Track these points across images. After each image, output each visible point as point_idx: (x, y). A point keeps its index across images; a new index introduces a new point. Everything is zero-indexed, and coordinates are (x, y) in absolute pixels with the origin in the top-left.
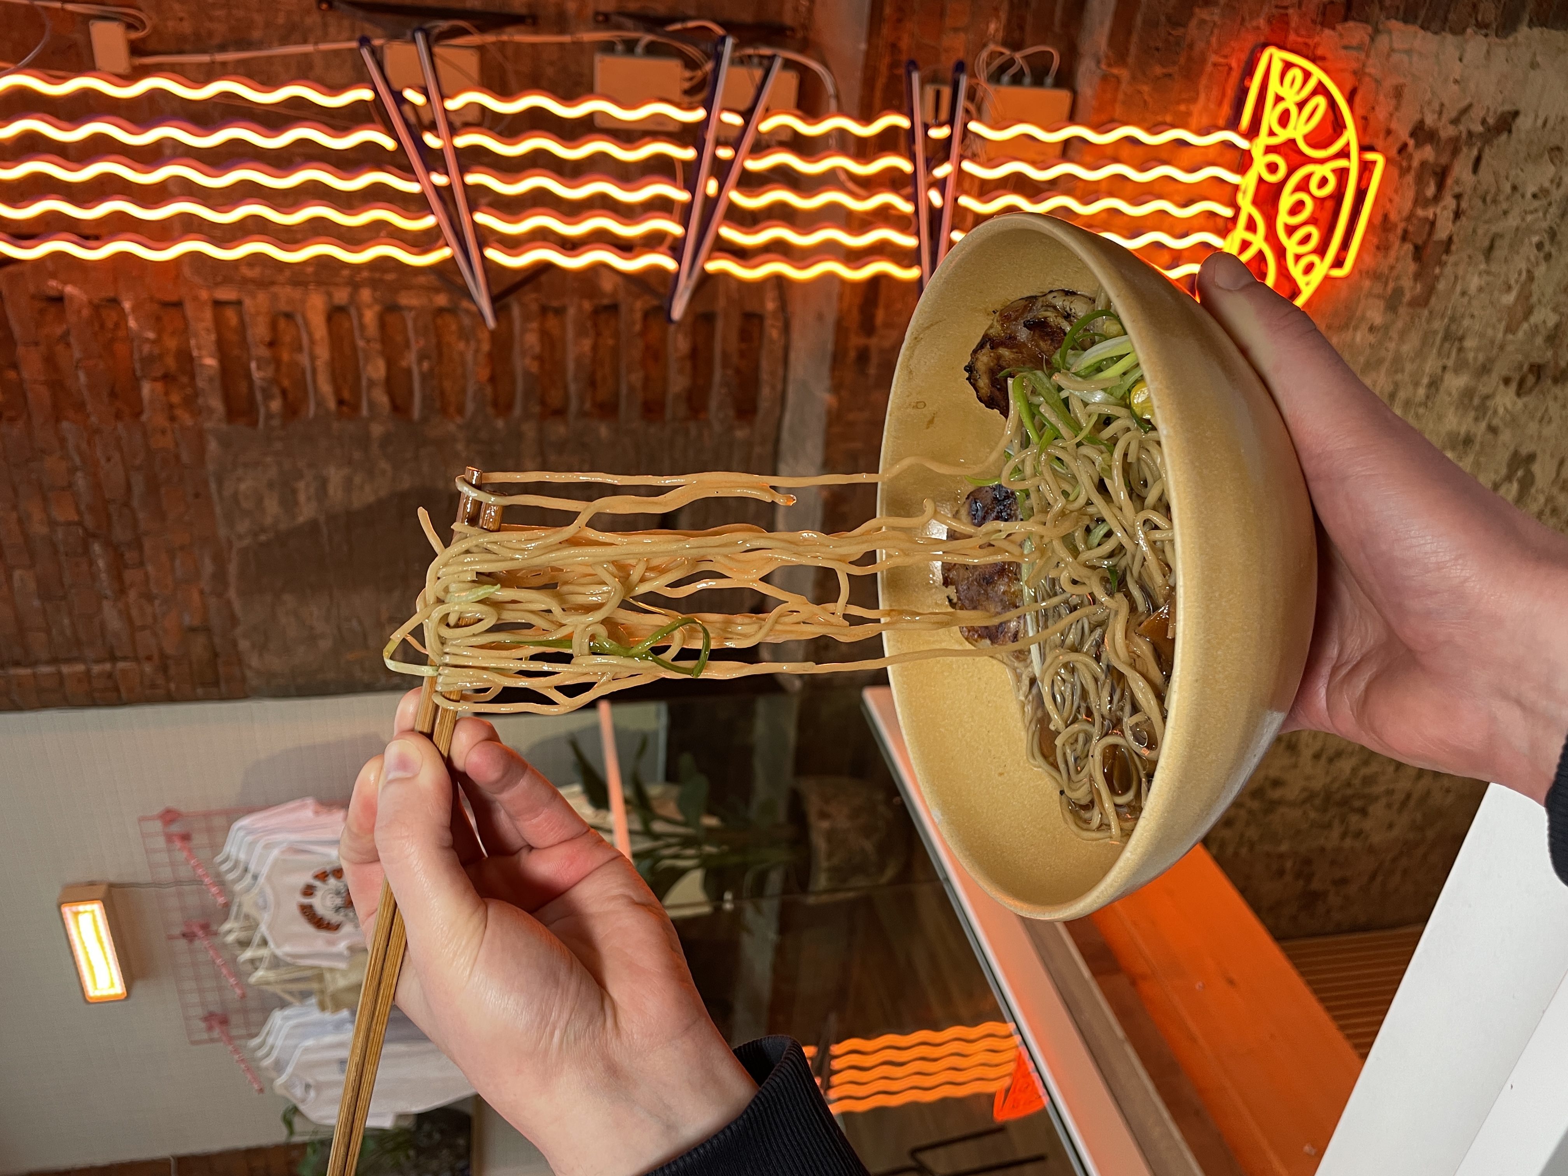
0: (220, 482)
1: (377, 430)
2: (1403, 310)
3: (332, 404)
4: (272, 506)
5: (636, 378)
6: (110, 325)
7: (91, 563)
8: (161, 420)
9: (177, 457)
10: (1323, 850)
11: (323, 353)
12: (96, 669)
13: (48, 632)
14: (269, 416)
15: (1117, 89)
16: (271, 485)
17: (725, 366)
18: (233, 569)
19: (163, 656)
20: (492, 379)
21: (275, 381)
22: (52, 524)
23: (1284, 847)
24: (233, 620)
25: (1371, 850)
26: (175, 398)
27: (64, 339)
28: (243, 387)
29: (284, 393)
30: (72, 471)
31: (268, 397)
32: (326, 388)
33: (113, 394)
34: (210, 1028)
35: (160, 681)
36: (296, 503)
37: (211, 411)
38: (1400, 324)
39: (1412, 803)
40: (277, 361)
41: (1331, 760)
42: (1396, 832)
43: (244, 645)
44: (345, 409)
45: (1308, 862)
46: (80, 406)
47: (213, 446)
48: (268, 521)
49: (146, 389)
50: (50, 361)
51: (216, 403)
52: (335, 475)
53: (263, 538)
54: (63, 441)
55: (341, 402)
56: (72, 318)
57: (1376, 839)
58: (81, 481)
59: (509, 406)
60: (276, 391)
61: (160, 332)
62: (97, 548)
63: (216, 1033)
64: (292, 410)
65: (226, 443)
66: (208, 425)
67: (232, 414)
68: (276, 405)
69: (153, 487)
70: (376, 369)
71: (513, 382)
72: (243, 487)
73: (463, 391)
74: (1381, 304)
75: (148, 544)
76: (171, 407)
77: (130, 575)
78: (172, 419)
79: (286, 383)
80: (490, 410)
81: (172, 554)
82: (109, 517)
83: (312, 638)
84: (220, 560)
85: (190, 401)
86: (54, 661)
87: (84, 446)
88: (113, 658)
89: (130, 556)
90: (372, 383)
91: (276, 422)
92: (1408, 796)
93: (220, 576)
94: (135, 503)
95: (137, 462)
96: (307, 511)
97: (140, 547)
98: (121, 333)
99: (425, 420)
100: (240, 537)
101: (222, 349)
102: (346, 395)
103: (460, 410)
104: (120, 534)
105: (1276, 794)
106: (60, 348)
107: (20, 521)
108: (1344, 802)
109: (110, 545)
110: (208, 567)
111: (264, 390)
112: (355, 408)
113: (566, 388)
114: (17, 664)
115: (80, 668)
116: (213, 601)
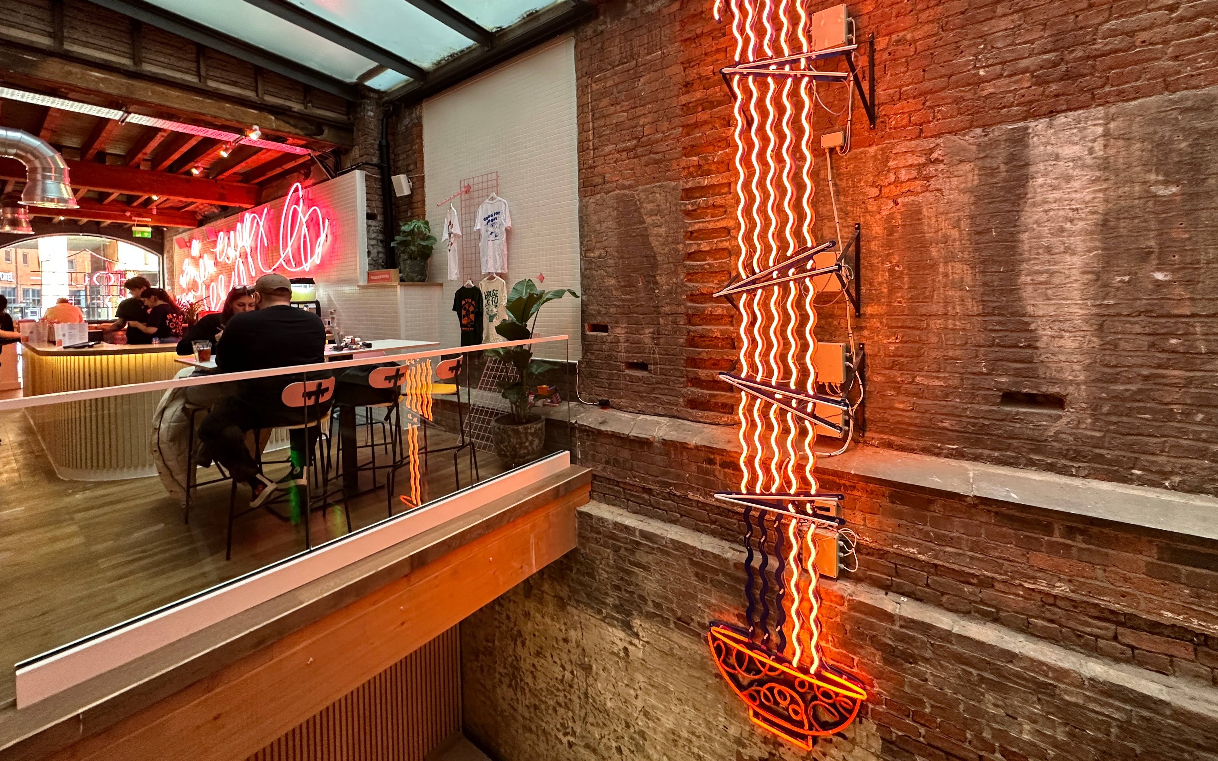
0: (659, 187)
1: (681, 247)
2: (735, 746)
3: (690, 229)
4: (650, 206)
5: (704, 356)
6: (719, 144)
7: (629, 140)
8: (683, 164)
9: (669, 170)
10: (496, 663)
11: (711, 226)
12: (591, 143)
13: (604, 126)
14: (685, 205)
15: (837, 604)
16: (658, 206)
17: (710, 395)
18: (627, 192)
19: (595, 167)
20: (702, 294)
21: (699, 207)
22: (644, 126)
23: (497, 643)
24: (607, 193)
25: (494, 687)
26: (691, 169)
27: (714, 127)
28: (698, 195)
29: (695, 210)
30: (663, 132)
31: (692, 204)
32: (697, 227)
33: (693, 146)
34: (465, 187)
35: (585, 166)
36: (651, 216)
37: (687, 183)
38: (728, 743)
39: (512, 711)
40: (707, 208)
41: (532, 672)
42: (501, 701)
43: (598, 196)
44: (689, 234)
45: (491, 654)
46: (688, 134)
47: (673, 184)
48: (645, 205)
49: (695, 158)
50: (706, 122)
51: (690, 185)
52: (663, 230)
53: (638, 203)
54: (675, 128)
55: (692, 232)
56: (721, 130)
57: (498, 690)
58: (659, 136)
59: (692, 301)
60: (695, 207)
61: (718, 163)
62: (634, 142)
63: (463, 189)
64: (688, 213)
65: (674, 189)
66: (681, 182)
67: (686, 191)
68: (690, 207)
69: (657, 162)
70: (705, 246)
71: (701, 303)
72: (658, 195)
73: (698, 282)
74: (738, 735)
75: (636, 160)
76: (689, 168)
77: (624, 154)
78: (683, 168)
79: (699, 211)
80: (689, 293)
81: (632, 169)
82: (646, 146)
83: (600, 222)
84: (630, 187)
85: (691, 175)
86: (594, 129)
87: (672, 136)
88: (594, 149)
89: (632, 154)
90: (699, 245)
91: (683, 207)
92: (515, 710)
93: (624, 187)
94: (651, 156)
95: (667, 156)
96: (649, 220)
97: (635, 158)
98: (716, 148)
99: (685, 266)
100: (638, 195)
101: (712, 186)
102: (695, 235)
103: (690, 280)
104: (640, 150)
105: (519, 643)
106: (710, 126)
107: (644, 114)
108: (515, 677)
109: (636, 146)
110: (627, 183)
111: (695, 202)
112: (690, 238)
113: (700, 325)
114: (593, 116)
115: (591, 138)
116: (615, 185)
